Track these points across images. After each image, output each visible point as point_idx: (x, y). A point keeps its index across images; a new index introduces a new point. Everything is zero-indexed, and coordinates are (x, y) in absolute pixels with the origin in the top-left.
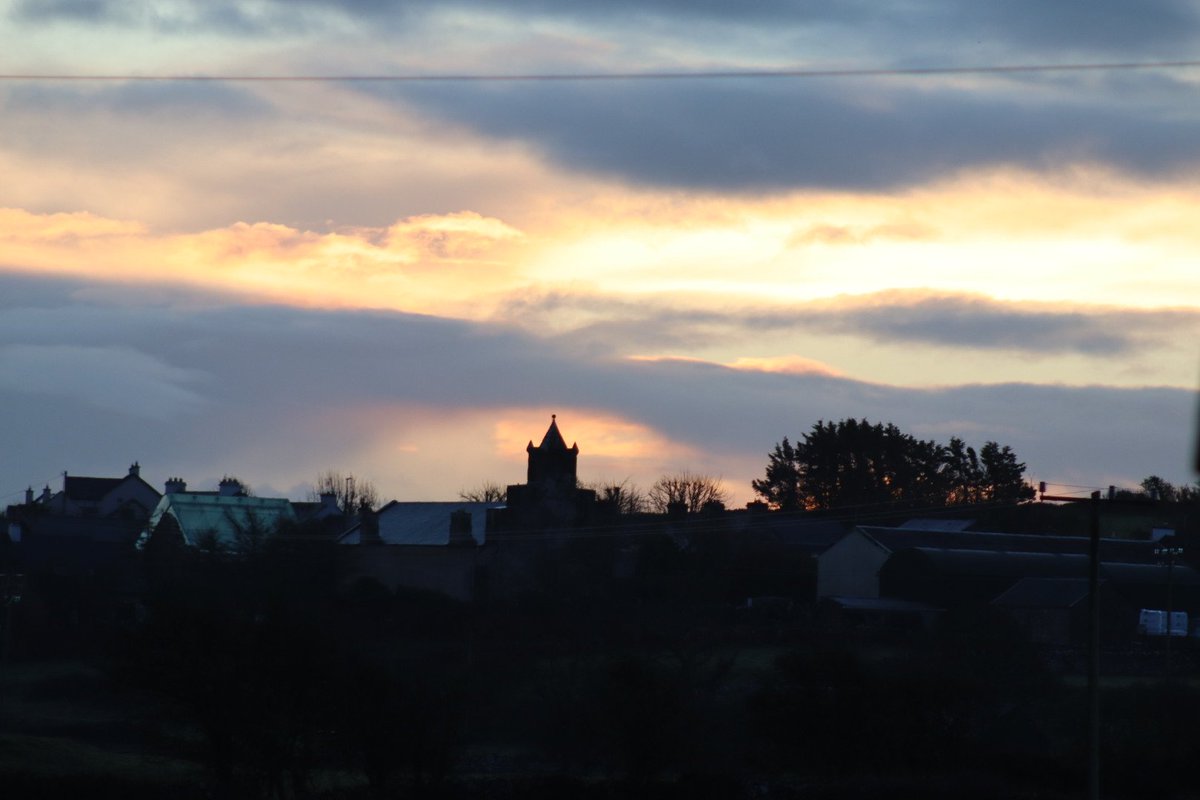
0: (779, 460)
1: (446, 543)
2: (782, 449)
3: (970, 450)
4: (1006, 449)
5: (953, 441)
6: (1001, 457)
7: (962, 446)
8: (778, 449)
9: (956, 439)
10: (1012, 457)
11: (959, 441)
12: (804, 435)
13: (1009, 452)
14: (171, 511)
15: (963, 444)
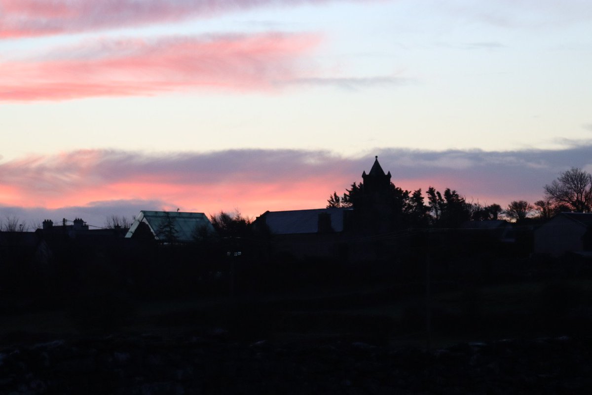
0: (333, 203)
1: (316, 231)
2: (334, 198)
3: (438, 193)
4: (454, 192)
5: (430, 188)
6: (452, 196)
7: (434, 191)
8: (331, 197)
9: (431, 187)
10: (457, 196)
11: (432, 188)
12: (347, 190)
13: (456, 193)
14: (145, 220)
15: (435, 190)
